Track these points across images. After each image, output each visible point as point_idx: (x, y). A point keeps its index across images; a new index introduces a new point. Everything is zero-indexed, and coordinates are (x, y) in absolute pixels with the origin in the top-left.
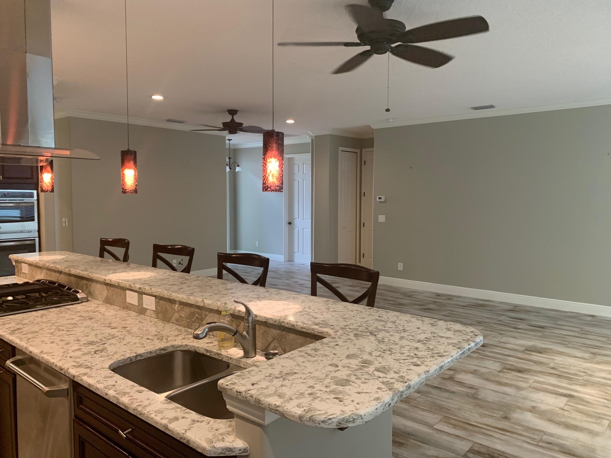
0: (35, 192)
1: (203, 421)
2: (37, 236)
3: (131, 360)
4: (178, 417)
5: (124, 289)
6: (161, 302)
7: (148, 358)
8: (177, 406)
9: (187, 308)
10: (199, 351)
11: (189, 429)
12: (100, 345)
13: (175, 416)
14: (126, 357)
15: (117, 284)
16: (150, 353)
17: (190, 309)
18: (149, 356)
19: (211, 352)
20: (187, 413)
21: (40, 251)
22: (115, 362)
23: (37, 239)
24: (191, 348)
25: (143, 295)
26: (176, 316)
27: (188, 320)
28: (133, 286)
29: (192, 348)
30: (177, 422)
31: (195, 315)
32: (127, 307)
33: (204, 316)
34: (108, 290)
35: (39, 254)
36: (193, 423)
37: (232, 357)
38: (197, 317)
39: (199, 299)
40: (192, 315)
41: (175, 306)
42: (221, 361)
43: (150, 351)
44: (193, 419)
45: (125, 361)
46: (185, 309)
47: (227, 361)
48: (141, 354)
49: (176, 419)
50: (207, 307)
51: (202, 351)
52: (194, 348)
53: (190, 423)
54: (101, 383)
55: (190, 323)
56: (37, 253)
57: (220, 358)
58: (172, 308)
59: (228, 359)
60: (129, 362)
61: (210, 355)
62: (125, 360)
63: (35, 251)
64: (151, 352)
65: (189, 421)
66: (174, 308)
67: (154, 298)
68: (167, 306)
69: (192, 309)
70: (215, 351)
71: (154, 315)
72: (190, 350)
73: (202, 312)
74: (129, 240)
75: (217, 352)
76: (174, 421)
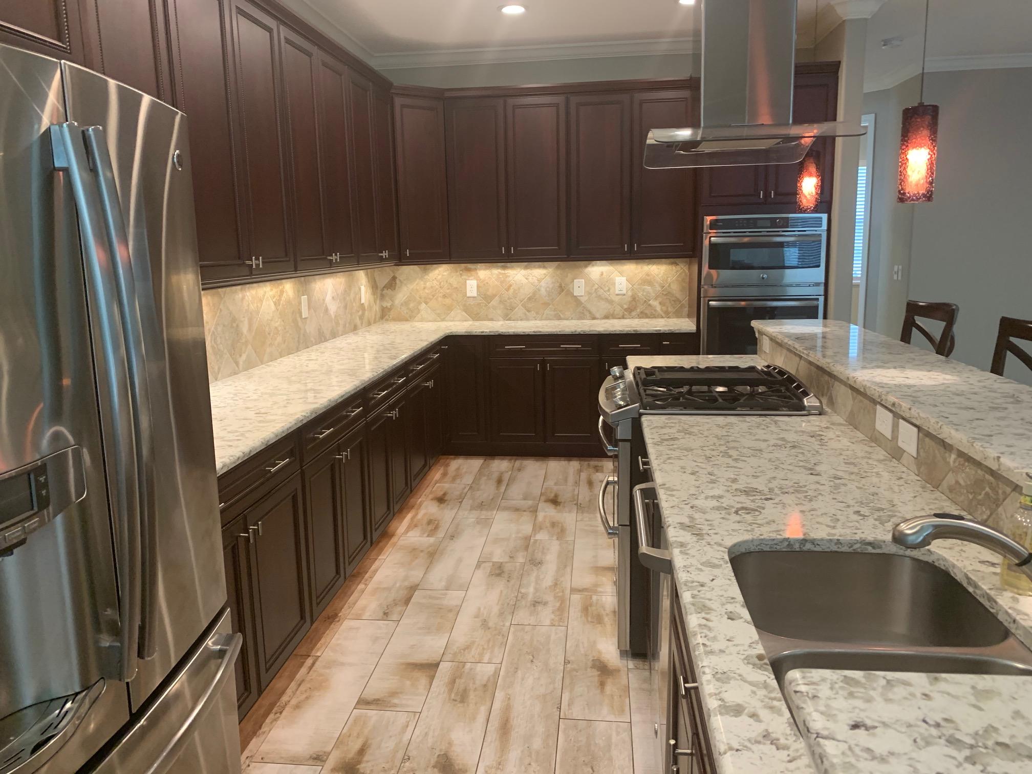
0: (824, 217)
1: (786, 748)
2: (822, 293)
3: (789, 545)
4: (744, 709)
5: (874, 402)
6: (927, 440)
7: (831, 552)
8: (768, 681)
9: (972, 466)
10: (955, 574)
11: (737, 750)
12: (761, 499)
13: (741, 703)
14: (779, 537)
15: (862, 390)
16: (836, 544)
17: (976, 472)
18: (834, 548)
19: (976, 586)
20: (772, 708)
21: (825, 317)
22: (752, 541)
23: (822, 299)
24: (938, 560)
25: (900, 420)
26: (950, 479)
27: (971, 497)
28: (883, 397)
29: (941, 562)
30: (734, 718)
31: (984, 489)
32: (875, 438)
33: (1001, 497)
34: (854, 399)
35: (823, 322)
36: (760, 739)
37: (1018, 618)
38: (987, 494)
39: (992, 453)
40: (978, 484)
41: (950, 456)
42: (994, 617)
43: (838, 540)
44: (770, 731)
45: (776, 544)
46: (967, 470)
47: (1006, 624)
48: (815, 539)
49: (737, 710)
50: (1004, 474)
51: (959, 577)
52: (945, 563)
53: (753, 735)
54: (688, 571)
55: (974, 503)
56: (820, 320)
57: (992, 610)
58: (944, 459)
59: (1009, 620)
60: (784, 548)
61: (975, 592)
62: (775, 542)
63: (817, 318)
64: (838, 542)
65: (757, 729)
66: (948, 460)
67: (915, 430)
68: (936, 452)
69: (979, 471)
70: (985, 587)
71: (914, 468)
72: (936, 564)
73: (998, 484)
74: (959, 306)
75: (988, 591)
76: (727, 714)
